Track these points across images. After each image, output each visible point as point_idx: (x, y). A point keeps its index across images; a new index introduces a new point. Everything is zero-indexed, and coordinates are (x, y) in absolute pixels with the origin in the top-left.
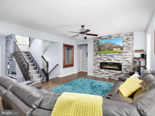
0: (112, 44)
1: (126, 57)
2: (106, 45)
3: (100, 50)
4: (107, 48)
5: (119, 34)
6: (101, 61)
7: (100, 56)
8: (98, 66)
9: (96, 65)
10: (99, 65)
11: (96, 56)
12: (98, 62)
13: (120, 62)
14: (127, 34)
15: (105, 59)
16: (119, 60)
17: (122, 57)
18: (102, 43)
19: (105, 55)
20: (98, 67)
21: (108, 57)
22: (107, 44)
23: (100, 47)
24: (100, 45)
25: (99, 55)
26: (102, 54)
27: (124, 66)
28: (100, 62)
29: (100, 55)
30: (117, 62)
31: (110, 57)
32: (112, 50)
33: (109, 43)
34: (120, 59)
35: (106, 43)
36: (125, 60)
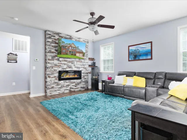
0: (76, 48)
1: (84, 64)
2: (69, 47)
3: (60, 53)
4: (70, 52)
5: (79, 38)
6: (60, 69)
7: (58, 62)
8: (55, 77)
9: (51, 76)
10: (57, 75)
11: (52, 62)
12: (55, 70)
13: (80, 70)
14: (86, 41)
15: (65, 67)
16: (79, 68)
17: (82, 64)
18: (64, 43)
19: (64, 61)
20: (56, 79)
21: (68, 63)
22: (71, 46)
23: (60, 48)
24: (61, 44)
25: (56, 59)
26: (61, 59)
27: (83, 73)
28: (58, 71)
29: (58, 60)
30: (77, 70)
31: (70, 64)
32: (75, 55)
33: (73, 46)
34: (80, 66)
35: (69, 44)
36: (83, 68)
